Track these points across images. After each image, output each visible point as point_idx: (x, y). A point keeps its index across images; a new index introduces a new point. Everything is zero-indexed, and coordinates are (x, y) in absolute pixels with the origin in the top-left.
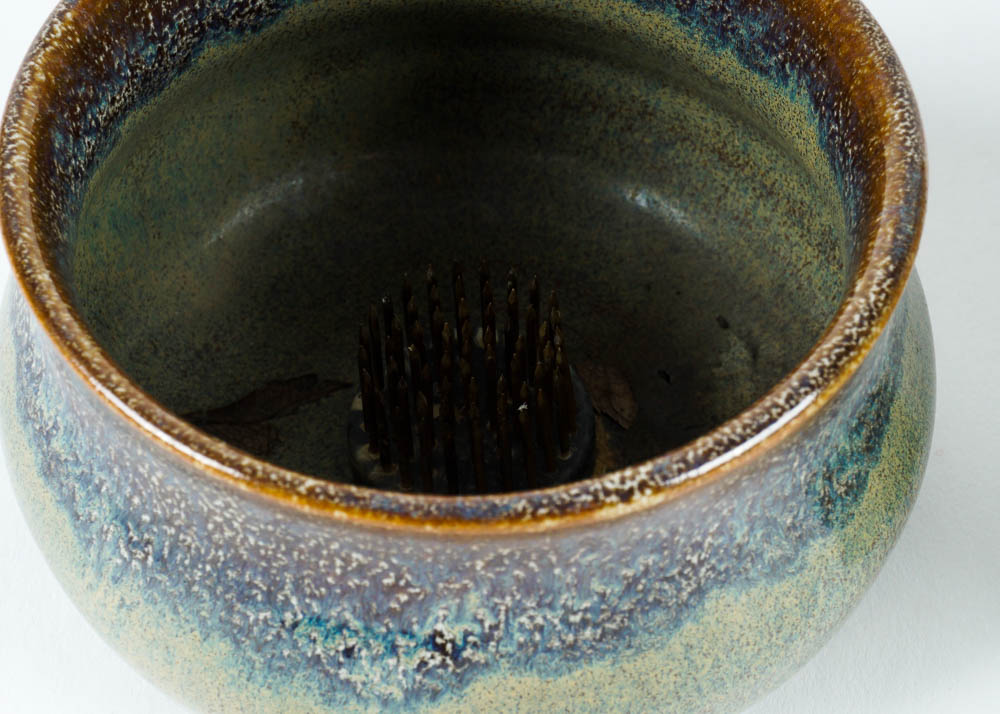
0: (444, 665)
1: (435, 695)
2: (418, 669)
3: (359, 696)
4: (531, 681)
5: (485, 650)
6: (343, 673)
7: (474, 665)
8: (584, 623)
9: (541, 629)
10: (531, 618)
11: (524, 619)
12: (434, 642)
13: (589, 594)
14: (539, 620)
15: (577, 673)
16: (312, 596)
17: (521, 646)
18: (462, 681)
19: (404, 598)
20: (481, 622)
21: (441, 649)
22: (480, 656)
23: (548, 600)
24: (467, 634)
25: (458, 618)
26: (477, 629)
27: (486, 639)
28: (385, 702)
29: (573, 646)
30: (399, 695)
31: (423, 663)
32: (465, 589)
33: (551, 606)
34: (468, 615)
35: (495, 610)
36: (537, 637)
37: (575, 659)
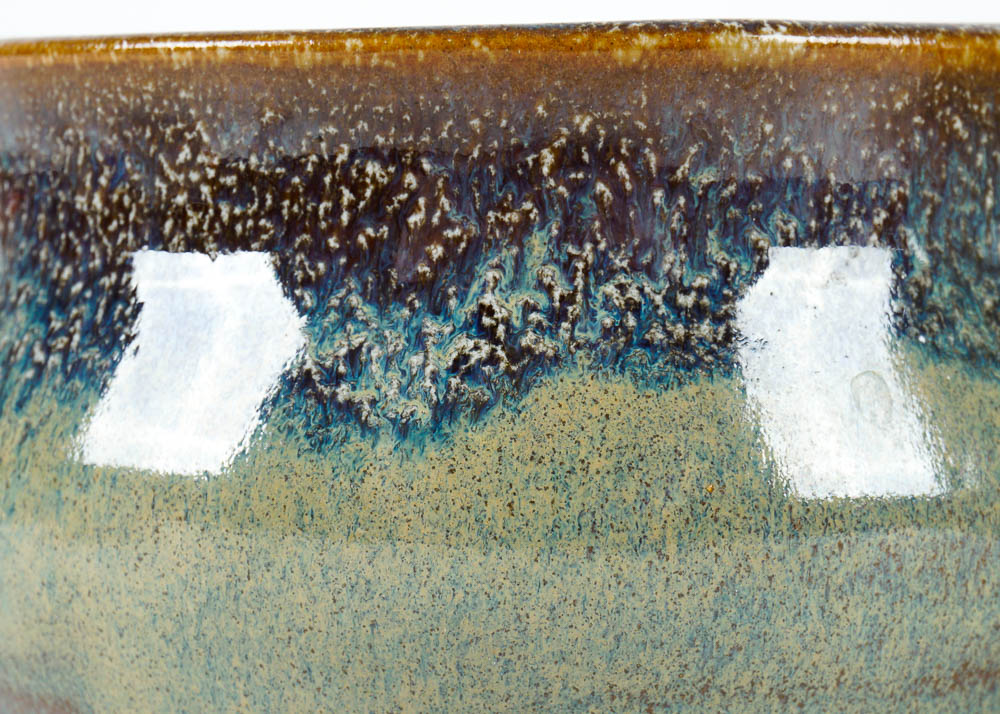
0: (492, 359)
1: (480, 409)
2: (454, 369)
3: (365, 426)
4: (621, 387)
5: (554, 333)
6: (343, 392)
7: (539, 359)
8: (699, 312)
9: (636, 309)
10: (622, 288)
11: (610, 288)
12: (480, 325)
13: (702, 263)
14: (633, 293)
15: (691, 390)
17: (607, 333)
18: (520, 383)
19: (437, 251)
20: (549, 289)
21: (489, 334)
22: (546, 346)
23: (646, 259)
24: (528, 308)
25: (515, 285)
26: (542, 300)
27: (557, 316)
28: (404, 428)
29: (684, 345)
30: (424, 413)
31: (463, 358)
32: (525, 226)
33: (650, 271)
34: (530, 277)
35: (567, 268)
36: (631, 321)
37: (689, 367)
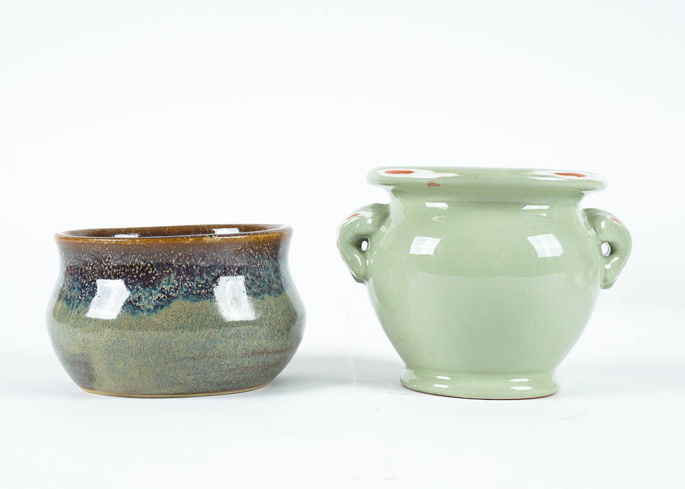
0: (164, 298)
1: (162, 307)
2: (157, 300)
3: (141, 310)
4: (188, 302)
5: (175, 293)
6: (137, 304)
7: (173, 298)
8: (202, 288)
9: (190, 287)
10: (188, 284)
11: (186, 284)
12: (162, 291)
13: (203, 279)
14: (190, 285)
15: (200, 302)
16: (130, 284)
17: (185, 292)
18: (169, 302)
19: (154, 278)
20: (175, 285)
21: (164, 293)
22: (174, 295)
23: (192, 278)
24: (171, 288)
25: (168, 284)
26: (173, 287)
27: (176, 289)
28: (149, 311)
29: (199, 294)
30: (152, 308)
31: (159, 297)
32: (170, 272)
33: (193, 281)
34: (171, 282)
35: (178, 280)
36: (190, 290)
37: (200, 298)
